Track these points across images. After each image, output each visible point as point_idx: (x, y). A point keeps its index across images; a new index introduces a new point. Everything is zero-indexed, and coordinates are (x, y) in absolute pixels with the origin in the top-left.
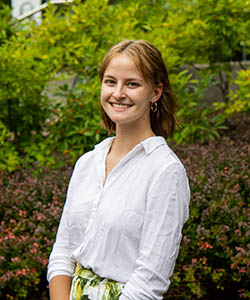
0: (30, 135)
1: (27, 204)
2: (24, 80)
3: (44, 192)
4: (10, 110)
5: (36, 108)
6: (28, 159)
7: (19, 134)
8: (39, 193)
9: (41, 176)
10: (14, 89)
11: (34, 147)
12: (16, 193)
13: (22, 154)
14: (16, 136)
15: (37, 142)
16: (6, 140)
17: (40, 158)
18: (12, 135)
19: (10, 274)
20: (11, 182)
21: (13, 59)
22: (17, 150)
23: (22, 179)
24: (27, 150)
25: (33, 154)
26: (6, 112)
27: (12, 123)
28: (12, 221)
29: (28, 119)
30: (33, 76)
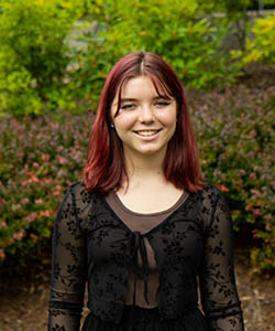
0: (51, 82)
1: (50, 148)
2: (48, 29)
3: (65, 137)
4: (32, 56)
5: (58, 55)
6: (49, 105)
7: (41, 80)
8: (61, 137)
9: (62, 121)
10: (37, 36)
11: (55, 92)
12: (39, 137)
13: (44, 100)
14: (38, 82)
15: (58, 88)
16: (29, 86)
17: (61, 103)
18: (34, 82)
19: (34, 215)
20: (34, 127)
21: (35, 7)
22: (40, 95)
23: (44, 124)
24: (49, 96)
25: (55, 98)
26: (29, 59)
27: (36, 69)
28: (35, 164)
29: (51, 65)
30: (56, 24)
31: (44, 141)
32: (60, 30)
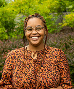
0: (11, 30)
1: (10, 48)
2: (10, 16)
3: (14, 45)
4: (6, 24)
5: (13, 23)
6: (10, 36)
7: (8, 30)
8: (13, 46)
9: (13, 41)
10: (7, 18)
11: (12, 33)
12: (7, 45)
13: (9, 35)
14: (7, 31)
15: (13, 32)
16: (5, 32)
17: (13, 36)
18: (6, 31)
20: (6, 43)
21: (7, 10)
22: (8, 34)
23: (9, 42)
24: (10, 34)
25: (12, 35)
26: (5, 24)
27: (7, 27)
28: (6, 53)
29: (11, 26)
30: (12, 15)
31: (8, 46)
32: (13, 17)
